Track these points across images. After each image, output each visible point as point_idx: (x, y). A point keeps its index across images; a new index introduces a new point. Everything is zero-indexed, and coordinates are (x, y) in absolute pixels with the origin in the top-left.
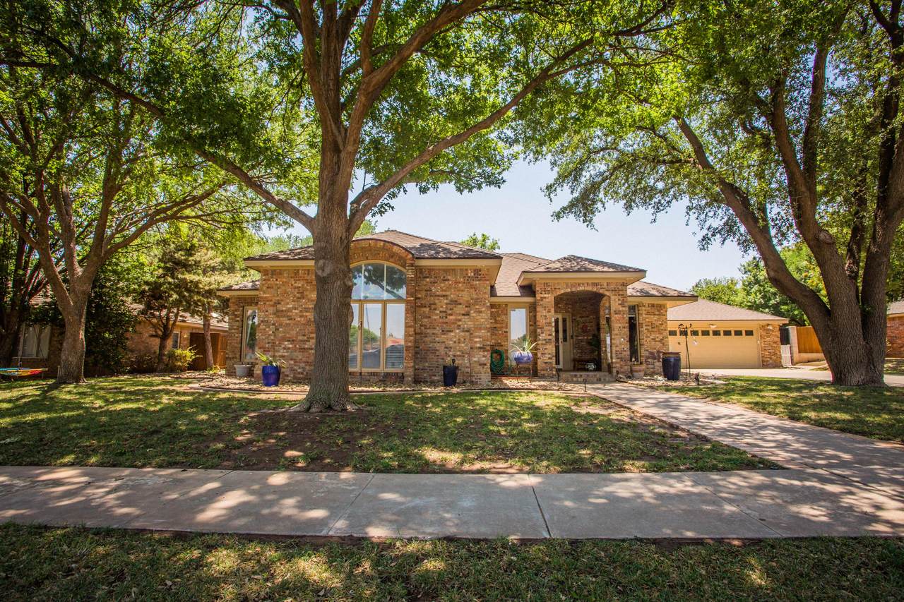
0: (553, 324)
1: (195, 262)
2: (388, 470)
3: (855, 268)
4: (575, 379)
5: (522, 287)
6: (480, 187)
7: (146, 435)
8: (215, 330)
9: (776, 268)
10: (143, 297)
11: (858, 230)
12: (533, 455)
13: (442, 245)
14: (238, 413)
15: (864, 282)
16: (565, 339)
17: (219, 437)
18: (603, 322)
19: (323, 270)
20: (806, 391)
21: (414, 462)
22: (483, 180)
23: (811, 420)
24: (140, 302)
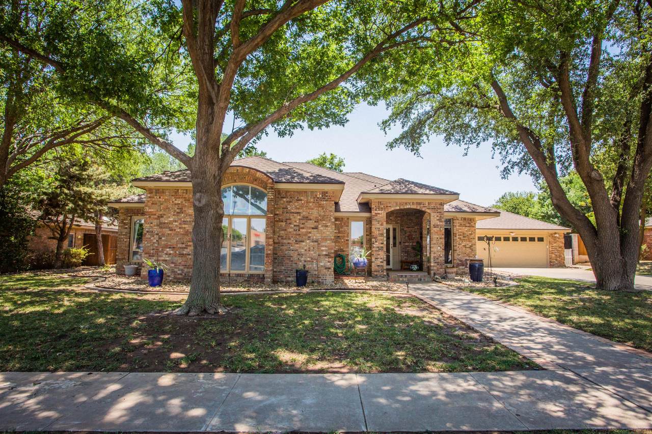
0: (385, 235)
1: (88, 176)
2: (251, 370)
3: (618, 198)
4: (401, 279)
5: (361, 204)
6: (327, 126)
7: (55, 340)
8: (105, 231)
9: (558, 197)
10: (42, 206)
11: (621, 169)
12: (361, 356)
13: (296, 170)
14: (130, 316)
15: (624, 210)
16: (395, 245)
17: (116, 340)
18: (425, 232)
19: (200, 202)
20: (575, 295)
21: (271, 363)
22: (330, 120)
23: (573, 323)
24: (40, 209)
